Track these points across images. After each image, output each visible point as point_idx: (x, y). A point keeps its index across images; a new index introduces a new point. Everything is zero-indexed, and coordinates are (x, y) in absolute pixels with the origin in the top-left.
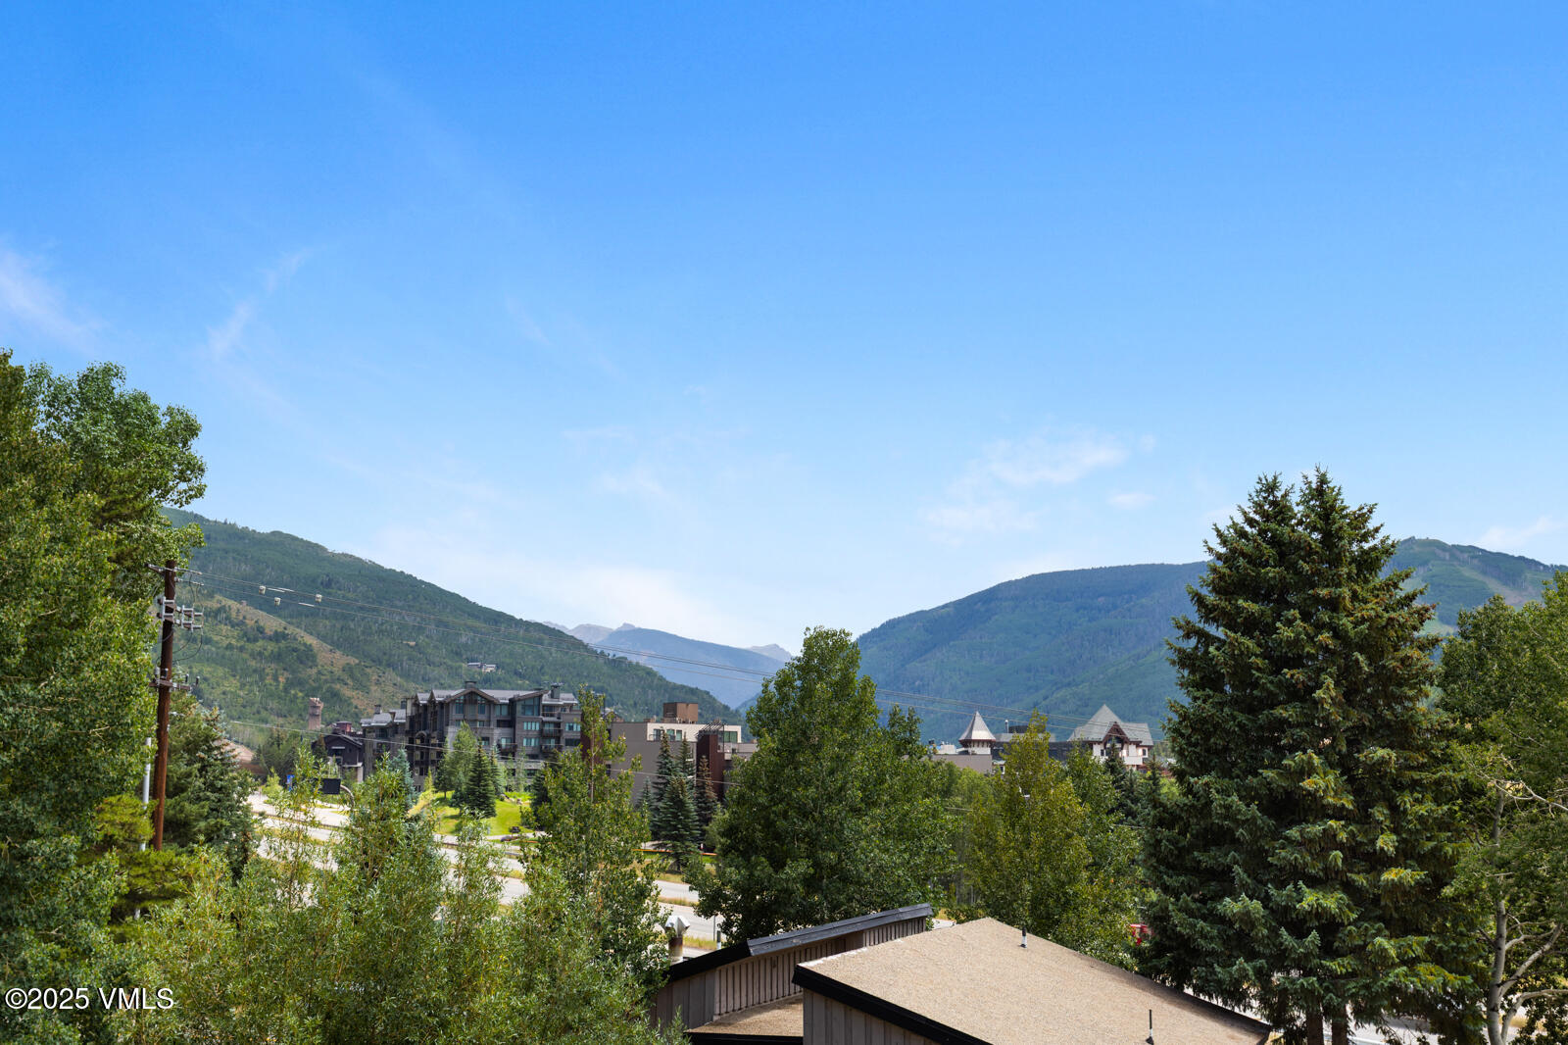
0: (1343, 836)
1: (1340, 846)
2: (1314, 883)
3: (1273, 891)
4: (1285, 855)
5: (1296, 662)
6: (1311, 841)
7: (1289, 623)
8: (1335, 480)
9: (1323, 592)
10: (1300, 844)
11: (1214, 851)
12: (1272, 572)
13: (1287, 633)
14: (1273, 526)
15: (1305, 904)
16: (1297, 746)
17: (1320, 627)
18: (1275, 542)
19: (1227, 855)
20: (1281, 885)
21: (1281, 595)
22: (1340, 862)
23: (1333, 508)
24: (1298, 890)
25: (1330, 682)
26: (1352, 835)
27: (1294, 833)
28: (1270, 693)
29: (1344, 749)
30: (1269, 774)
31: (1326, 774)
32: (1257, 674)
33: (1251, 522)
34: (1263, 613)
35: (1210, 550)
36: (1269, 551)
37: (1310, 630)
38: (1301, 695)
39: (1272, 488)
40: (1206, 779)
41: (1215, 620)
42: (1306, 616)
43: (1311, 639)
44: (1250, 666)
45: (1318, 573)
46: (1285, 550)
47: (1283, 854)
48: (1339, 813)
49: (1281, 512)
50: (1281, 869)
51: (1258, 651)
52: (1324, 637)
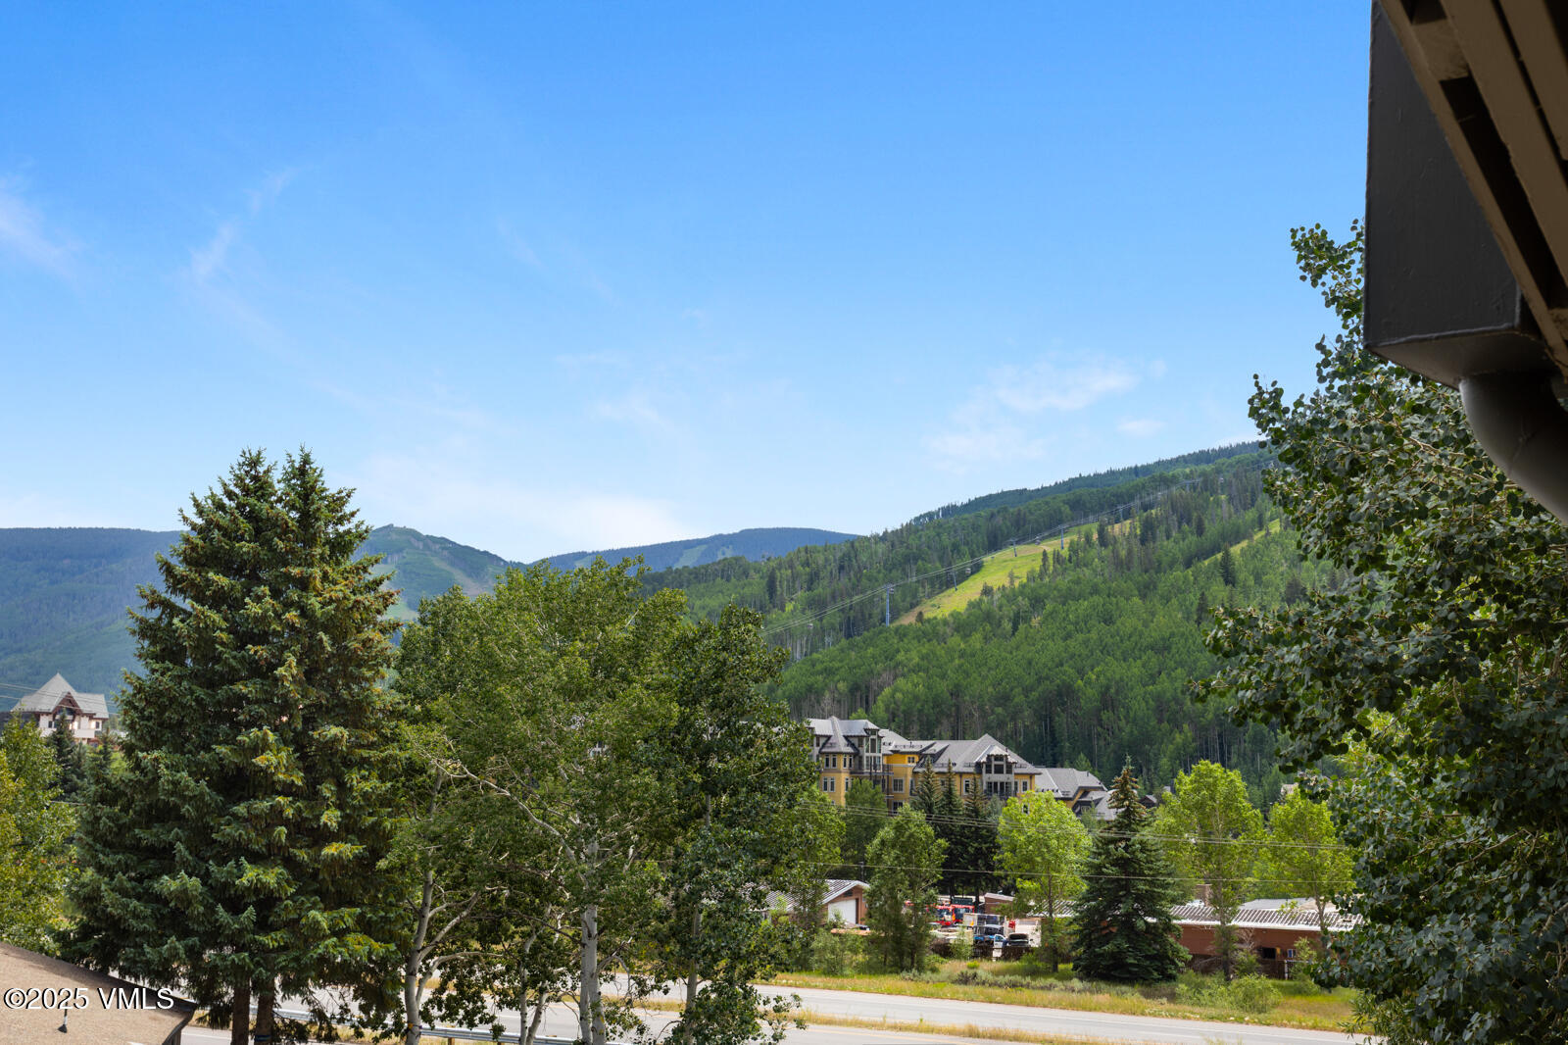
0: (289, 812)
1: (286, 822)
2: (256, 858)
3: (213, 868)
4: (230, 831)
5: (262, 639)
6: (257, 817)
7: (258, 599)
8: (317, 462)
9: (295, 571)
10: (246, 820)
11: (156, 828)
12: (246, 547)
13: (254, 609)
14: (252, 500)
15: (244, 880)
16: (254, 722)
17: (288, 605)
18: (253, 517)
19: (169, 832)
20: (222, 861)
21: (254, 570)
22: (283, 838)
23: (313, 488)
24: (239, 866)
25: (292, 660)
26: (299, 811)
27: (241, 809)
28: (232, 668)
29: (300, 727)
30: (222, 750)
31: (279, 750)
32: (220, 648)
33: (230, 495)
34: (232, 588)
35: (185, 519)
36: (245, 526)
37: (279, 608)
38: (263, 671)
39: (254, 463)
40: (156, 754)
41: (182, 591)
42: (276, 594)
43: (278, 616)
44: (214, 641)
45: (292, 551)
46: (261, 526)
47: (228, 830)
48: (288, 790)
49: (261, 488)
50: (225, 846)
51: (224, 625)
52: (292, 615)
